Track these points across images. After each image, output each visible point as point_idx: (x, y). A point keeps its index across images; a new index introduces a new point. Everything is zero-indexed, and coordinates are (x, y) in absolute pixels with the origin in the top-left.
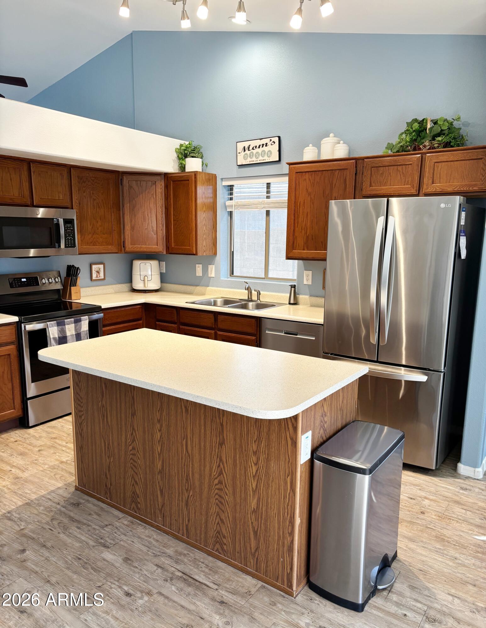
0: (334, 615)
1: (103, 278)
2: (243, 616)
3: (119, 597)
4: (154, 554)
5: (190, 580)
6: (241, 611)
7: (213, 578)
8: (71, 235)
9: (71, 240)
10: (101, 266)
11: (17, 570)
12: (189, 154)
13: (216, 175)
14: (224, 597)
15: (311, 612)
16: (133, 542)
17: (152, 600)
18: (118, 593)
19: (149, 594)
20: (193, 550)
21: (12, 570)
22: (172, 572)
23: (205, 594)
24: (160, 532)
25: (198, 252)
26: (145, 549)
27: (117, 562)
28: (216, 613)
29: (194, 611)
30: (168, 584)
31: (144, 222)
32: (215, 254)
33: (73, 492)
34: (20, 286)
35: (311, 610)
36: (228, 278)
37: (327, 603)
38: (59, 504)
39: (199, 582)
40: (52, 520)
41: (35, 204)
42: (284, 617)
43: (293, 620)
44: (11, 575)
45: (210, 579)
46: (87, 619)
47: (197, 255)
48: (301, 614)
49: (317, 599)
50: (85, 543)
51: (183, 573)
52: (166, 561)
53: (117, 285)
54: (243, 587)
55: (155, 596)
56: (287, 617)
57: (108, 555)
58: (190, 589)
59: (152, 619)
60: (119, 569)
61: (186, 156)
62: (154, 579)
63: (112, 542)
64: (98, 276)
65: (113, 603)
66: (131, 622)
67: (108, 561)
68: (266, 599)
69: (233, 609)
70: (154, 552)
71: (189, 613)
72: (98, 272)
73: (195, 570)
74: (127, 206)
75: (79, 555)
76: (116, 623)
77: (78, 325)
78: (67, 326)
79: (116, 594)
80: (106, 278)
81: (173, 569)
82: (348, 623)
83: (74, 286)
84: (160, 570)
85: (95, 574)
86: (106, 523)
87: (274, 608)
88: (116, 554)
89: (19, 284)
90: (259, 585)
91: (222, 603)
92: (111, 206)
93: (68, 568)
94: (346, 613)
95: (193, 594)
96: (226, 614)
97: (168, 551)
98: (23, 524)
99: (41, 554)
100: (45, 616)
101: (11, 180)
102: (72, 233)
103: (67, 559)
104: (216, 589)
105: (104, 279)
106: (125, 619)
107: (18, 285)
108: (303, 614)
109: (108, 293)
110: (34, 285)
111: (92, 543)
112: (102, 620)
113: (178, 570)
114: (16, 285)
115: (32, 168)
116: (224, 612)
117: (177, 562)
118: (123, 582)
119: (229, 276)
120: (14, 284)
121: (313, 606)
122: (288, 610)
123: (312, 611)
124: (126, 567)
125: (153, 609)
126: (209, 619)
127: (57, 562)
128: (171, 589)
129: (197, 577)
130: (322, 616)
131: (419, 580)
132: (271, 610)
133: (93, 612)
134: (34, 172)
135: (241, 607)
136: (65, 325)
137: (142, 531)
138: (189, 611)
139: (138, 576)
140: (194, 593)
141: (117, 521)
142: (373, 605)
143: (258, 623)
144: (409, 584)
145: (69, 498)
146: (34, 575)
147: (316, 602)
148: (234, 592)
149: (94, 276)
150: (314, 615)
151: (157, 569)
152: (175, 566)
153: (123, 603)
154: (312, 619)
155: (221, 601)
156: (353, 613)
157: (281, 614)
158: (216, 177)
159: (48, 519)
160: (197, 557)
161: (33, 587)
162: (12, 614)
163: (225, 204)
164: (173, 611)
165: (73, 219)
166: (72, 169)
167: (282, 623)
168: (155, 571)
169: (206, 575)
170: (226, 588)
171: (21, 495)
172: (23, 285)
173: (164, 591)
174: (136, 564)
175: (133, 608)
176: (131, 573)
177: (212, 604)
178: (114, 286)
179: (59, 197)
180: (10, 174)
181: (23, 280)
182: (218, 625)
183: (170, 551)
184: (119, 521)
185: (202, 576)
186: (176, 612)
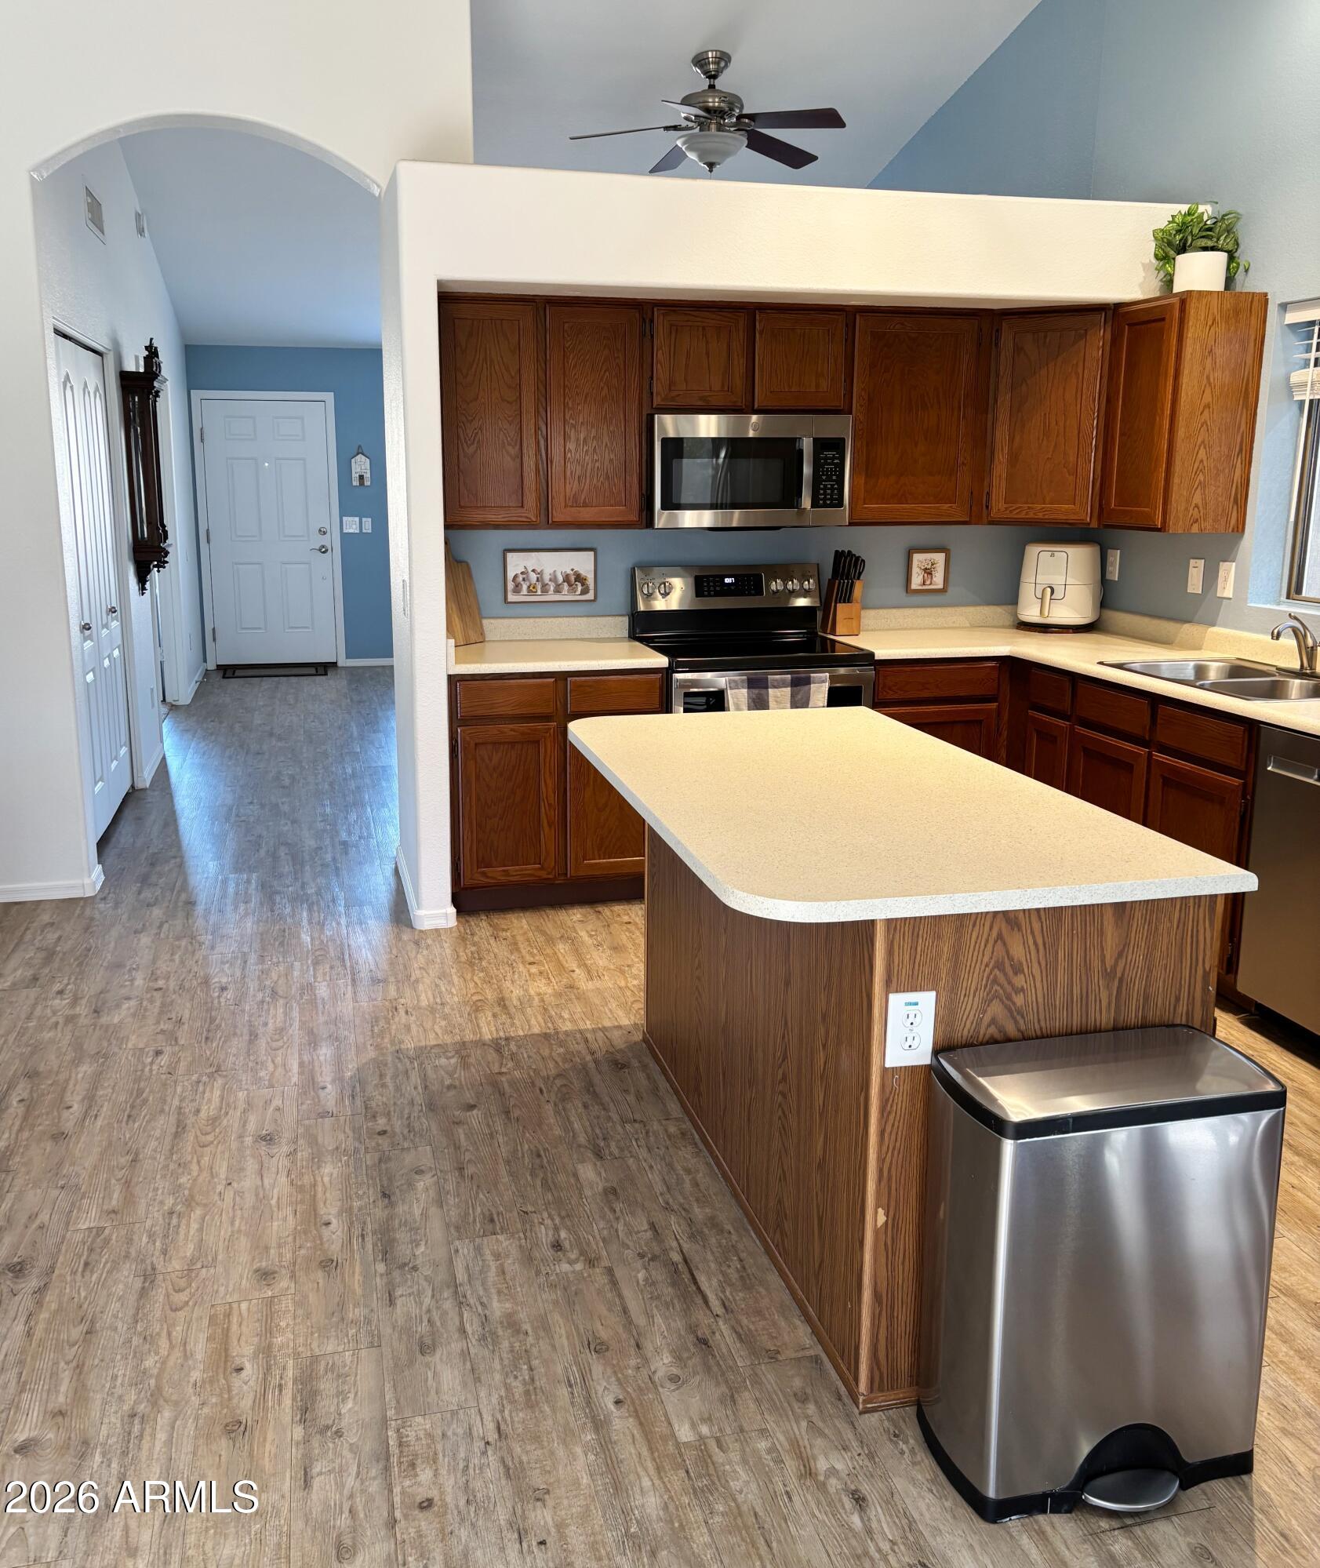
0: (914, 1492)
1: (941, 586)
2: (718, 1384)
3: (540, 1243)
4: (667, 1203)
5: (686, 1277)
6: (723, 1374)
7: (731, 1294)
8: (834, 478)
9: (832, 489)
10: (940, 558)
11: (435, 1132)
12: (1192, 240)
13: (1266, 295)
14: (717, 1334)
15: (867, 1455)
16: (651, 1167)
17: (585, 1275)
18: (543, 1236)
19: (591, 1263)
20: (746, 1230)
21: (429, 1129)
22: (668, 1247)
23: (687, 1312)
24: (717, 1171)
25: (1171, 523)
26: (659, 1187)
27: (592, 1188)
28: (672, 1352)
29: (637, 1327)
30: (639, 1264)
31: (1045, 442)
32: (1240, 528)
33: (635, 1043)
34: (717, 594)
35: (870, 1452)
36: (1279, 604)
37: (926, 1461)
38: (592, 1054)
39: (699, 1288)
40: (559, 1076)
41: (756, 406)
42: (797, 1433)
43: (808, 1447)
44: (421, 1135)
45: (724, 1292)
46: (461, 1251)
47: (1165, 531)
48: (840, 1448)
49: (912, 1441)
50: (571, 1134)
51: (685, 1260)
52: (675, 1225)
53: (980, 608)
54: (773, 1338)
55: (598, 1270)
56: (804, 1433)
57: (588, 1172)
58: (668, 1291)
59: (556, 1303)
60: (584, 1200)
61: (1183, 249)
62: (623, 1243)
63: (616, 1152)
64: (928, 582)
65: (520, 1246)
66: (519, 1289)
67: (578, 1179)
68: (797, 1383)
69: (712, 1362)
70: (671, 1201)
71: (624, 1326)
72: (928, 572)
73: (713, 1265)
74: (1004, 400)
75: (545, 1150)
76: (496, 1278)
77: (800, 691)
78: (771, 691)
79: (539, 1235)
80: (950, 589)
81: (674, 1244)
82: (929, 1522)
83: (844, 602)
84: (649, 1234)
85: (540, 1190)
86: (638, 1117)
87: (796, 1406)
88: (603, 1174)
89: (718, 589)
90: (812, 1353)
91: (703, 1342)
92: (959, 403)
93: (508, 1162)
94: (948, 1504)
95: (665, 1301)
96: (690, 1363)
97: (697, 1210)
98: (510, 1064)
99: (491, 1123)
100: (408, 1216)
101: (707, 354)
102: (836, 471)
103: (519, 1148)
104: (717, 1315)
105: (944, 590)
106: (513, 1279)
107: (715, 591)
108: (845, 1448)
109: (951, 625)
110: (750, 594)
111: (582, 1139)
112: (480, 1263)
113: (682, 1251)
114: (709, 591)
115: (757, 324)
116: (690, 1358)
117: (692, 1237)
118: (569, 1223)
119: (1283, 598)
120: (706, 589)
121: (886, 1449)
122: (821, 1424)
123: (871, 1456)
124: (598, 1203)
125: (573, 1289)
126: (649, 1355)
127: (502, 1146)
128: (634, 1276)
129: (702, 1279)
130: (885, 1477)
131: (1249, 1552)
132: (786, 1405)
133: (478, 1245)
134: (761, 333)
135: (731, 1367)
136: (767, 688)
137: (686, 1156)
138: (629, 1322)
139: (601, 1226)
140: (668, 1300)
141: (659, 1121)
142: (1040, 1527)
143: (733, 1411)
144: (1205, 1543)
145: (620, 1051)
146: (452, 1149)
147: (902, 1445)
148: (744, 1338)
149: (916, 581)
150: (869, 1465)
151: (645, 1231)
152: (681, 1241)
153: (536, 1254)
154: (854, 1468)
155: (704, 1340)
156: (965, 1511)
157: (797, 1422)
158: (1267, 301)
159: (553, 1072)
160: (740, 1246)
161: (433, 1166)
162: (371, 1191)
163: (1288, 379)
164: (602, 1309)
165: (843, 440)
166: (858, 317)
167: (782, 1438)
168: (638, 1232)
169: (726, 1281)
170: (738, 1322)
171: (550, 1017)
172: (727, 591)
173: (619, 1273)
174: (618, 1206)
175: (543, 1268)
176: (596, 1217)
177: (680, 1335)
178: (970, 610)
179: (817, 386)
180: (707, 342)
181: (728, 580)
182: (655, 1372)
183: (699, 1213)
184: (664, 1122)
185: (715, 1282)
186: (604, 1312)
